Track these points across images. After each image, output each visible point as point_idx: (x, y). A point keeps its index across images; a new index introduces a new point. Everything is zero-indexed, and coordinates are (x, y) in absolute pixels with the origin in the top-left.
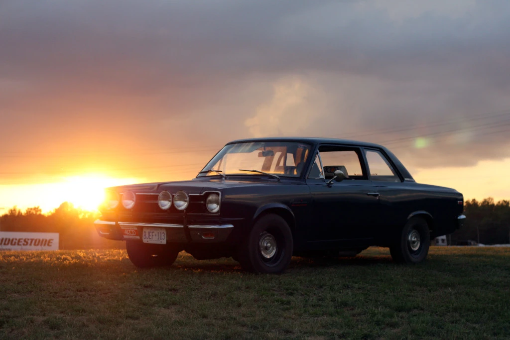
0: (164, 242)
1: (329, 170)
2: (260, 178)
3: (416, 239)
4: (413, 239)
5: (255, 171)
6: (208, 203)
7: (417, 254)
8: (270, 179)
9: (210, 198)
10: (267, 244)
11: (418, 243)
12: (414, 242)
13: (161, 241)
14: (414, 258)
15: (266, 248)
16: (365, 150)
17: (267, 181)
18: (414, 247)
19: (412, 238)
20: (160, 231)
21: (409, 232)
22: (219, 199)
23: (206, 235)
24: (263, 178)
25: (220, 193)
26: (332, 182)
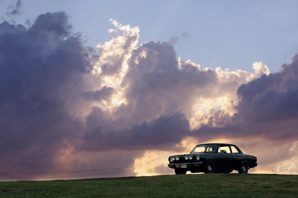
1: (222, 151)
7: (245, 172)
9: (197, 157)
10: (210, 167)
12: (244, 169)
20: (185, 165)
21: (243, 166)
23: (196, 165)
25: (199, 156)
26: (223, 153)
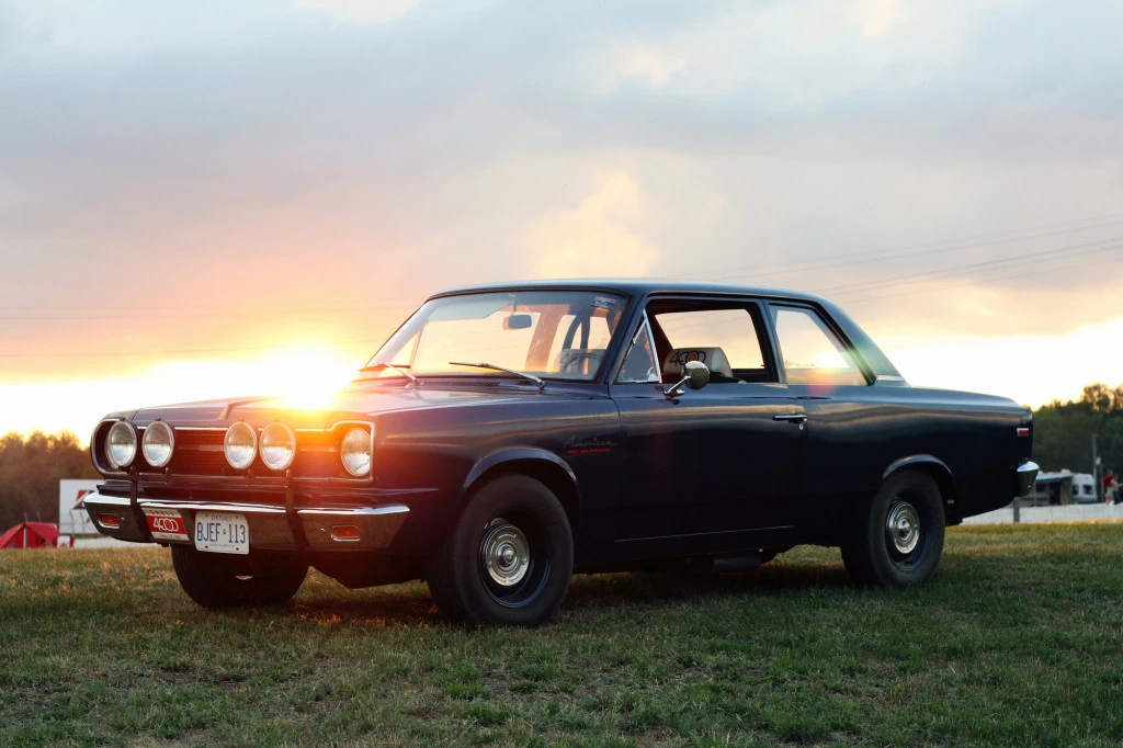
0: (244, 549)
2: (496, 384)
3: (907, 525)
4: (900, 526)
5: (487, 366)
6: (345, 453)
7: (911, 563)
8: (522, 387)
9: (350, 438)
10: (504, 550)
11: (914, 533)
12: (903, 533)
13: (237, 545)
14: (903, 572)
15: (503, 562)
16: (771, 308)
17: (514, 392)
18: (901, 545)
19: (898, 521)
20: (234, 522)
22: (369, 442)
23: (339, 532)
24: (503, 383)
25: (372, 425)
26: (679, 391)
